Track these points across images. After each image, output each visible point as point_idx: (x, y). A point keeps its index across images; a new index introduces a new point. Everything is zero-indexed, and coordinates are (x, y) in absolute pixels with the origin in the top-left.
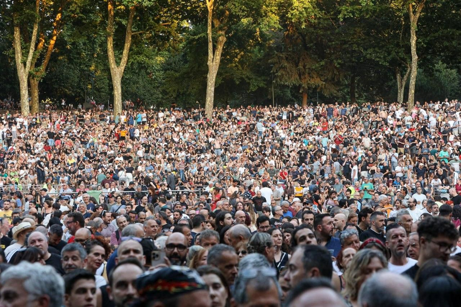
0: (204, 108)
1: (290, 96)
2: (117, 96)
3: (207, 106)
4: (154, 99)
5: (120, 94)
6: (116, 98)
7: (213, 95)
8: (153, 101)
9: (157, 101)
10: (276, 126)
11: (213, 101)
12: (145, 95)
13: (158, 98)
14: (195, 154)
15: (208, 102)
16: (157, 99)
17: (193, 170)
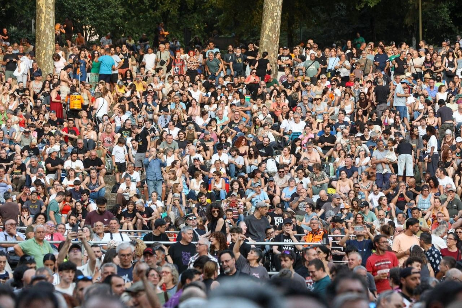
0: (258, 44)
1: (447, 19)
2: (44, 9)
3: (264, 40)
4: (105, 19)
5: (52, 7)
6: (43, 16)
7: (280, 13)
8: (101, 24)
9: (113, 24)
10: (439, 94)
11: (278, 29)
12: (85, 9)
13: (116, 15)
14: (256, 157)
15: (266, 32)
16: (112, 17)
17: (258, 197)
